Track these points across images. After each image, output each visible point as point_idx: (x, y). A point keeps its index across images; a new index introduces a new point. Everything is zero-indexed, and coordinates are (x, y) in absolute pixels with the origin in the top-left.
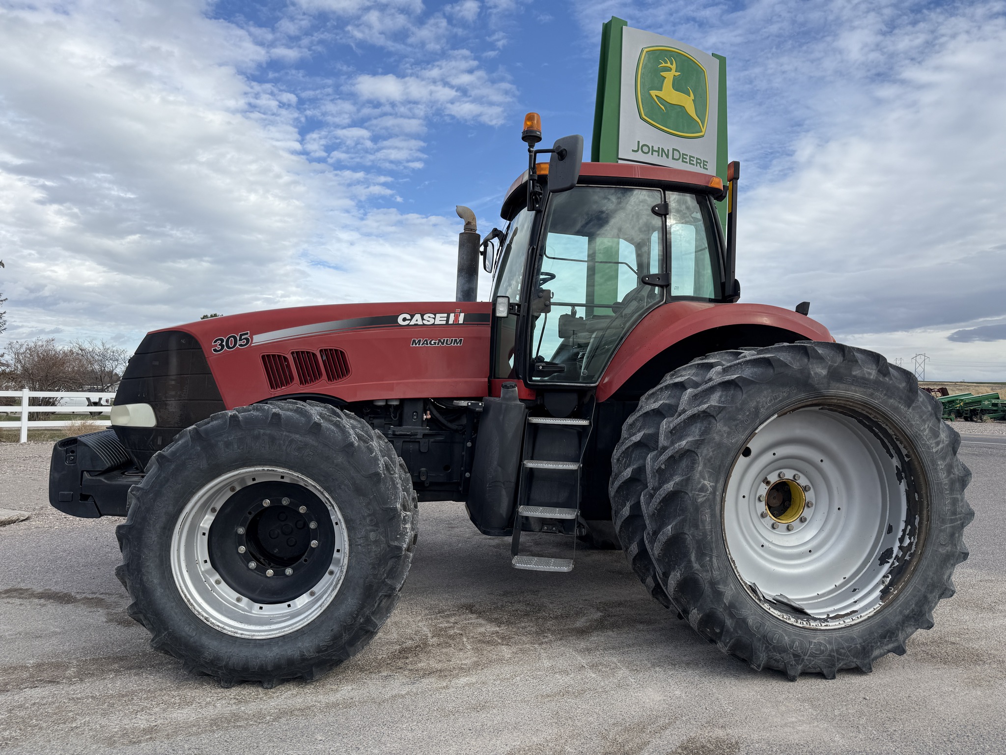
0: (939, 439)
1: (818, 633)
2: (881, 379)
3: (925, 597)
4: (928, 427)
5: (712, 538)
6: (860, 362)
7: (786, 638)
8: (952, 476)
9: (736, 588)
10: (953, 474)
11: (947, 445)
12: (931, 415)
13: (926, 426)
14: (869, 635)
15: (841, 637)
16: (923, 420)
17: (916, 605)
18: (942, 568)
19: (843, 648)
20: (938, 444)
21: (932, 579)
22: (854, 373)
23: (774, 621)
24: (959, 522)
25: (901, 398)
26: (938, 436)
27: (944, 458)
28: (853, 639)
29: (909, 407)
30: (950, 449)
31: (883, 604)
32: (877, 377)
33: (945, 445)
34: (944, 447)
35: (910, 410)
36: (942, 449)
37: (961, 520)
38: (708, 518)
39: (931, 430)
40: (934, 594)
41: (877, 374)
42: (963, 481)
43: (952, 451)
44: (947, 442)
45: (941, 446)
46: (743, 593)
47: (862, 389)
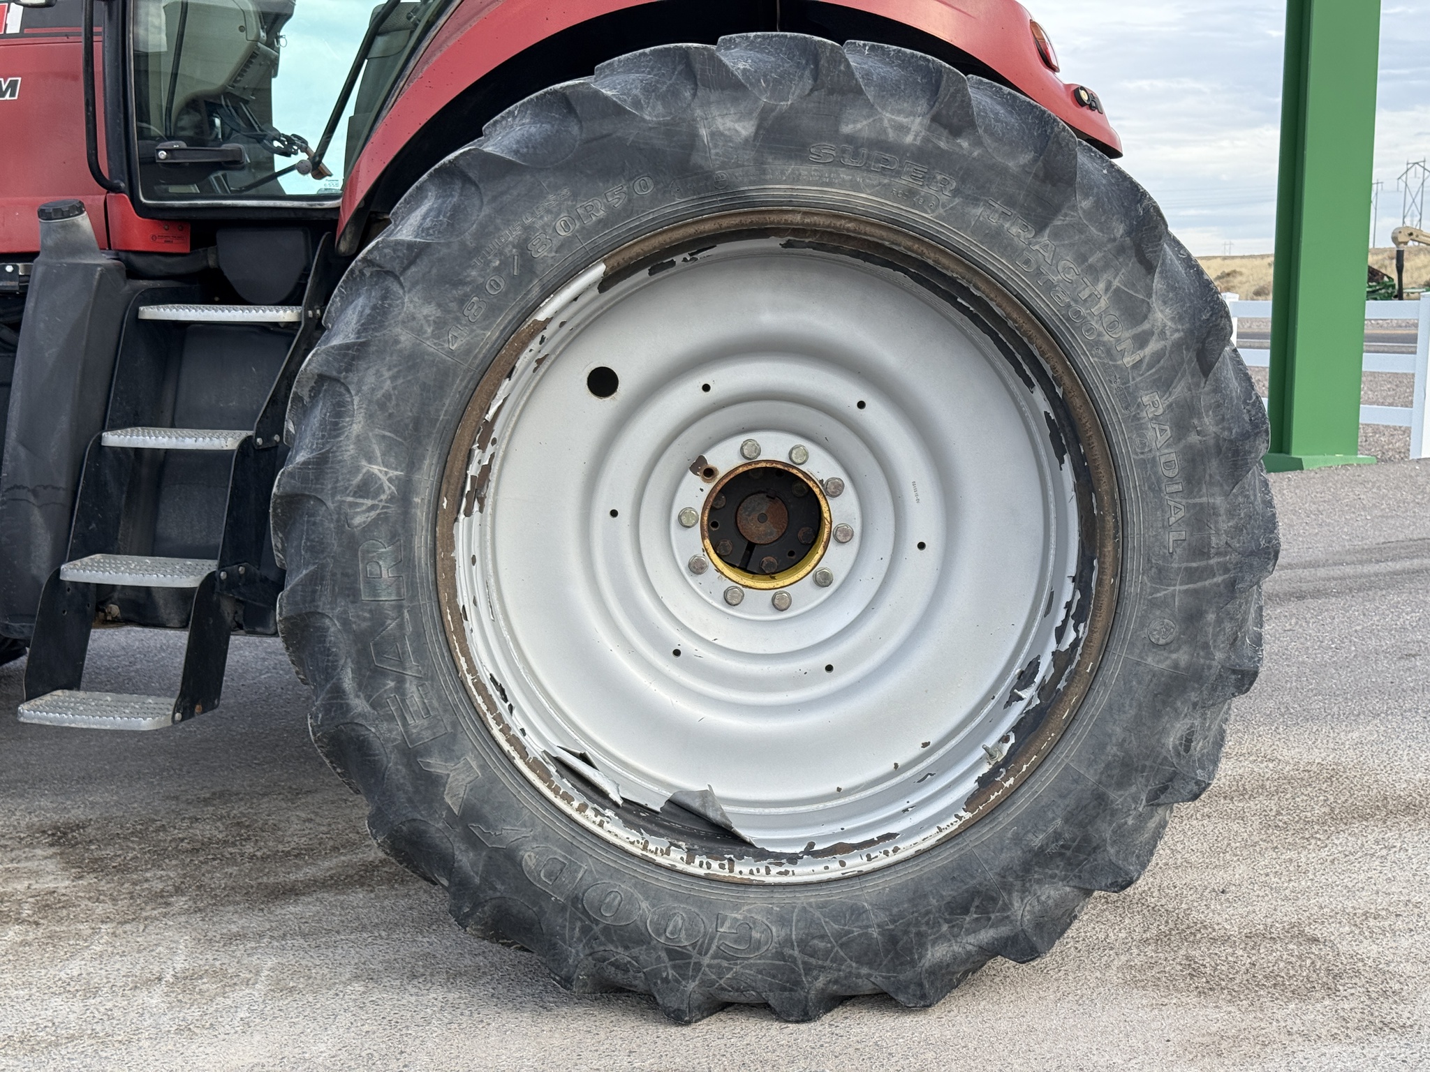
0: (1146, 326)
1: (752, 894)
2: (942, 145)
3: (1100, 799)
4: (1107, 290)
5: (401, 626)
6: (870, 93)
7: (644, 905)
8: (1194, 438)
9: (484, 767)
10: (1199, 433)
11: (1178, 346)
12: (1121, 250)
13: (1101, 286)
14: (910, 901)
15: (823, 906)
16: (1090, 267)
17: (1066, 821)
18: (1157, 715)
19: (823, 937)
20: (1141, 341)
21: (1121, 745)
22: (847, 129)
23: (608, 858)
24: (1219, 579)
25: (1010, 202)
26: (1145, 317)
27: (1164, 384)
28: (857, 912)
29: (1040, 227)
30: (1188, 355)
31: (968, 815)
32: (926, 140)
33: (1168, 343)
34: (1164, 349)
35: (1045, 238)
36: (1157, 357)
37: (1226, 570)
38: (386, 572)
39: (1118, 297)
40: (1133, 789)
41: (929, 129)
42: (1236, 453)
43: (1194, 363)
44: (1176, 335)
45: (1153, 346)
46: (507, 780)
47: (875, 179)
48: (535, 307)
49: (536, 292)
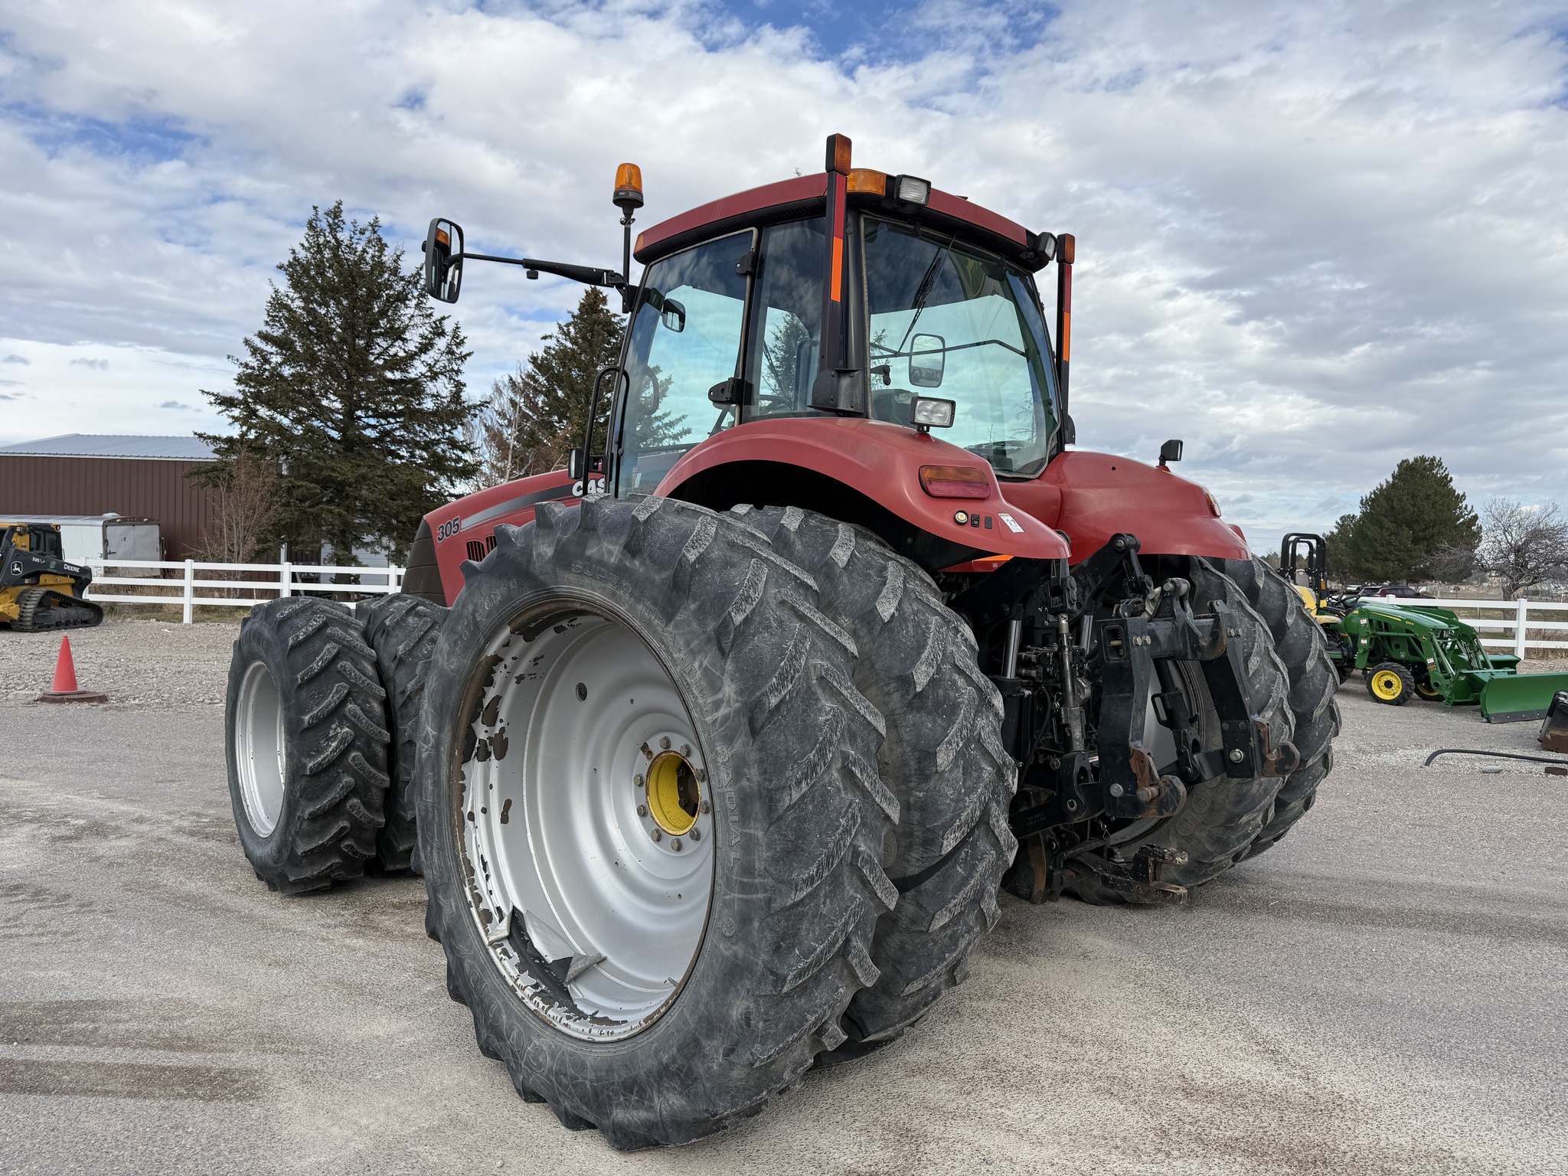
0: (720, 696)
1: (548, 1032)
2: (627, 564)
3: (697, 1041)
4: (700, 666)
5: (433, 817)
6: (601, 530)
7: (504, 1017)
8: (745, 783)
9: (457, 907)
10: (748, 780)
11: (738, 712)
12: (709, 640)
13: (696, 664)
14: (607, 1071)
15: (572, 1054)
16: (691, 650)
17: (678, 1050)
18: (726, 991)
19: (565, 1075)
20: (717, 706)
21: (706, 1005)
22: (588, 553)
23: (497, 981)
24: (761, 896)
25: (655, 603)
26: (720, 689)
27: (729, 740)
28: (583, 1066)
29: (667, 624)
30: (744, 720)
32: (620, 560)
33: (732, 710)
34: (729, 714)
35: (670, 628)
36: (726, 718)
37: (766, 891)
38: (429, 785)
39: (706, 671)
40: (715, 1043)
41: (622, 554)
42: (771, 799)
43: (747, 727)
44: (737, 705)
45: (723, 711)
46: (465, 918)
47: (600, 584)
48: (482, 650)
49: (482, 641)
